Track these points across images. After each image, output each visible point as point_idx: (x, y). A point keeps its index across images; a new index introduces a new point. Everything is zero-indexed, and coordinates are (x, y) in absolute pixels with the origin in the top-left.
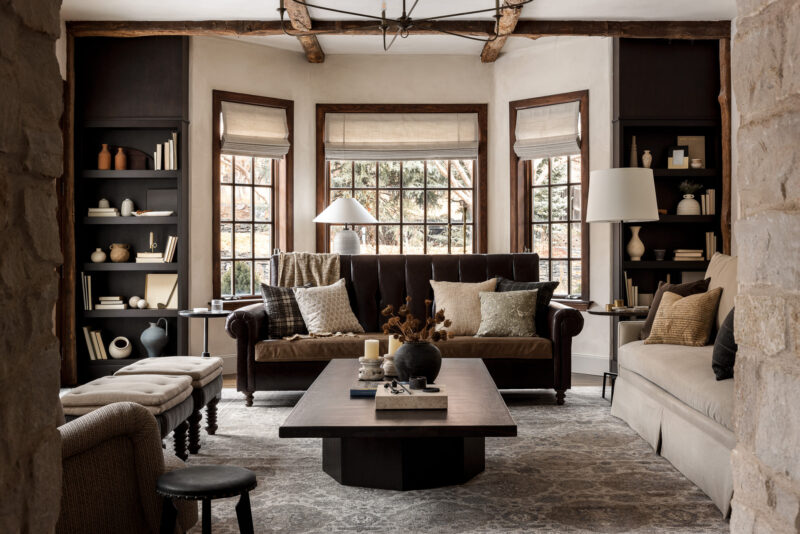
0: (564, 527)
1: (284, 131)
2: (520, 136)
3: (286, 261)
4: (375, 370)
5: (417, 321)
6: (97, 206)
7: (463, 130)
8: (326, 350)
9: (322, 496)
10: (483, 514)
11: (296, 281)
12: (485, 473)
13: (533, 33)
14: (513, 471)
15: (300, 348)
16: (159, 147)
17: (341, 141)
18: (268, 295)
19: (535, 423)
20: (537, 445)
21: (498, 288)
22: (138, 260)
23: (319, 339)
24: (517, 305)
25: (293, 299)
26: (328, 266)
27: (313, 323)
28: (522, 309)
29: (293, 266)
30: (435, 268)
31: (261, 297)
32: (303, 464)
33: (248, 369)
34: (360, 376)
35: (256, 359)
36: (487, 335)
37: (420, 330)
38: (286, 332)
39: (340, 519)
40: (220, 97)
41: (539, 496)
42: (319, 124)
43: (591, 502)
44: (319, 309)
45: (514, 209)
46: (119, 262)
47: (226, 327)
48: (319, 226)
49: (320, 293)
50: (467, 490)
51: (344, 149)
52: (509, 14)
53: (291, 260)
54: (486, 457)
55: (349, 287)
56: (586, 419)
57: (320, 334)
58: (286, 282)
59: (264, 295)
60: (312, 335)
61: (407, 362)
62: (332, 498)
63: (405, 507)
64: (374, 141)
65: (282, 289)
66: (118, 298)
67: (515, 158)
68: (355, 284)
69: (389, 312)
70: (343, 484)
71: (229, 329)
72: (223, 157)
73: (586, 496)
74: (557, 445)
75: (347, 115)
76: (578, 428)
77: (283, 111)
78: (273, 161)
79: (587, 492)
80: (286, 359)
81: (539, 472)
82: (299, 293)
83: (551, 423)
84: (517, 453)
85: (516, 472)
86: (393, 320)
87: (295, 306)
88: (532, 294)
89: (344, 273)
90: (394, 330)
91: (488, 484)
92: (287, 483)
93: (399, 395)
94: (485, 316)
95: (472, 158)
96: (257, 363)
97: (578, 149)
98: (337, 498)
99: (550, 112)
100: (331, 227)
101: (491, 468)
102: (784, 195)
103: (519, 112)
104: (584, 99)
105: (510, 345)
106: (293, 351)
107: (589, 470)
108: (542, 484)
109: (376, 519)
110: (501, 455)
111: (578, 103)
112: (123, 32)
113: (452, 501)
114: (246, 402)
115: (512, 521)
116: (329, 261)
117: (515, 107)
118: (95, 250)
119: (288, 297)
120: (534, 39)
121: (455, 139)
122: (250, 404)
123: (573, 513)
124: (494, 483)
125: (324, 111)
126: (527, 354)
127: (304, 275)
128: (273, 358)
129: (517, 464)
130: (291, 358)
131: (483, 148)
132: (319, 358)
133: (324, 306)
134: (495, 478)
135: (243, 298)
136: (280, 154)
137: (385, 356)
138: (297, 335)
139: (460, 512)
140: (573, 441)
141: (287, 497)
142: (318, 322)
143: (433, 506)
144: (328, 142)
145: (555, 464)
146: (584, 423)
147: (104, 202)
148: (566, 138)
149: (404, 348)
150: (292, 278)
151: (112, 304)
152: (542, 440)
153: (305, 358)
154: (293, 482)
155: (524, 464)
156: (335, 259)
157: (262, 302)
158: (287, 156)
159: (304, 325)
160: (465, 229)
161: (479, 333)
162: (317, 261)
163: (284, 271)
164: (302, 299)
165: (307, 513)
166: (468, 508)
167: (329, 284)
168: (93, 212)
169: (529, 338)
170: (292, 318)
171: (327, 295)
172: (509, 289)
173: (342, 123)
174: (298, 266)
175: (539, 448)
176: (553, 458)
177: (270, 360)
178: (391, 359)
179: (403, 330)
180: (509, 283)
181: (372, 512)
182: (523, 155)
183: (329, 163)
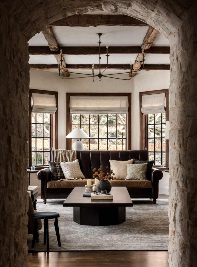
0: (147, 234)
1: (54, 103)
2: (143, 105)
3: (57, 153)
4: (90, 189)
5: (104, 173)
7: (122, 103)
8: (72, 185)
9: (74, 227)
10: (124, 231)
11: (61, 160)
12: (126, 222)
13: (147, 69)
14: (134, 222)
15: (63, 184)
17: (76, 107)
18: (51, 165)
19: (145, 209)
20: (144, 215)
21: (133, 163)
23: (70, 181)
24: (140, 169)
25: (60, 166)
26: (72, 155)
27: (67, 175)
28: (142, 170)
29: (60, 155)
30: (111, 155)
31: (48, 166)
32: (67, 220)
33: (45, 191)
34: (85, 191)
35: (48, 187)
36: (129, 179)
37: (105, 176)
38: (57, 178)
39: (81, 232)
40: (31, 91)
41: (141, 227)
42: (68, 100)
43: (157, 229)
44: (69, 170)
45: (141, 133)
47: (37, 176)
48: (67, 139)
49: (70, 164)
50: (120, 226)
51: (77, 110)
52: (138, 64)
53: (59, 152)
54: (126, 218)
55: (80, 162)
56: (162, 208)
57: (70, 179)
58: (57, 160)
59: (50, 165)
60: (67, 179)
61: (101, 186)
62: (77, 228)
63: (100, 229)
64: (88, 107)
65: (56, 163)
67: (141, 114)
68: (82, 161)
69: (95, 171)
70: (80, 224)
71: (38, 177)
72: (32, 113)
73: (156, 227)
74: (150, 215)
75: (78, 97)
76: (159, 211)
77: (54, 96)
78: (50, 114)
79: (156, 226)
80: (58, 187)
81: (143, 222)
82: (62, 164)
83: (150, 209)
84: (137, 217)
85: (135, 222)
86: (96, 173)
87: (61, 169)
88: (145, 165)
89: (78, 157)
90: (97, 176)
91: (126, 225)
92: (63, 224)
93: (98, 195)
94: (128, 173)
95: (125, 113)
96: (48, 189)
97: (165, 111)
98: (79, 228)
99: (155, 97)
100: (72, 139)
101: (128, 221)
102: (175, 145)
103: (143, 96)
104: (167, 92)
105: (137, 183)
106: (60, 184)
107: (159, 221)
108: (143, 225)
109: (91, 232)
110: (131, 218)
111: (165, 93)
113: (114, 228)
114: (44, 203)
115: (132, 233)
116: (73, 153)
117: (141, 94)
119: (58, 166)
120: (148, 71)
121: (119, 106)
122: (45, 203)
123: (151, 231)
124: (128, 224)
125: (69, 95)
126: (143, 186)
127: (64, 158)
128: (54, 187)
129: (136, 220)
130: (60, 187)
131: (130, 110)
132: (70, 187)
133: (71, 169)
134: (129, 223)
135: (40, 166)
136: (53, 112)
137: (93, 185)
138: (62, 179)
139: (116, 231)
140: (156, 214)
141: (64, 227)
142: (69, 175)
143: (108, 229)
144: (71, 107)
145: (148, 220)
146: (161, 209)
148: (160, 107)
149: (99, 182)
150: (59, 159)
152: (145, 214)
153: (65, 187)
154: (64, 224)
155: (138, 220)
156: (75, 152)
157: (49, 167)
158: (56, 113)
159: (64, 176)
160: (123, 140)
161: (126, 179)
162: (68, 153)
163: (56, 156)
164: (63, 166)
165: (70, 231)
166: (119, 230)
167: (72, 161)
169: (144, 180)
170: (60, 173)
171: (72, 165)
172: (137, 163)
173: (76, 100)
174: (61, 155)
175: (144, 216)
176: (148, 218)
177: (52, 188)
178: (96, 186)
179: (99, 176)
180: (137, 161)
181: (90, 231)
182: (145, 113)
183: (71, 115)
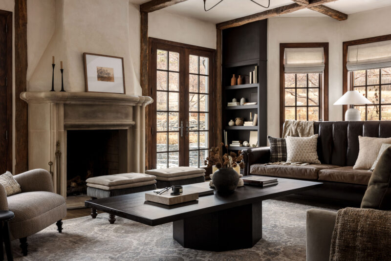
6: (231, 101)
15: (268, 169)
16: (251, 73)
17: (356, 60)
18: (271, 142)
22: (245, 125)
26: (308, 128)
35: (250, 172)
38: (277, 161)
40: (283, 47)
46: (238, 125)
49: (296, 140)
65: (278, 139)
66: (238, 142)
72: (286, 75)
75: (359, 46)
77: (322, 49)
78: (319, 75)
112: (235, 24)
116: (309, 125)
118: (230, 121)
125: (347, 45)
128: (257, 173)
147: (234, 100)
151: (236, 144)
161: (371, 169)
168: (230, 104)
170: (281, 154)
171: (299, 142)
173: (357, 51)
177: (255, 173)
183: (353, 73)
